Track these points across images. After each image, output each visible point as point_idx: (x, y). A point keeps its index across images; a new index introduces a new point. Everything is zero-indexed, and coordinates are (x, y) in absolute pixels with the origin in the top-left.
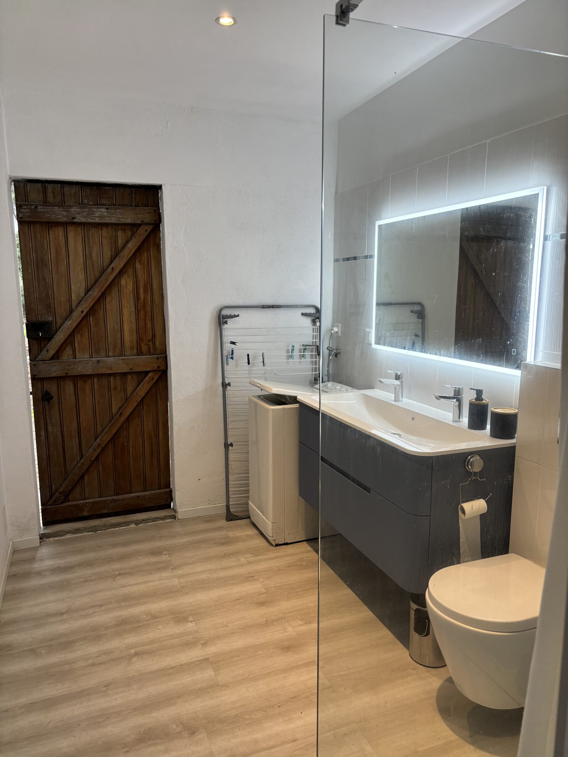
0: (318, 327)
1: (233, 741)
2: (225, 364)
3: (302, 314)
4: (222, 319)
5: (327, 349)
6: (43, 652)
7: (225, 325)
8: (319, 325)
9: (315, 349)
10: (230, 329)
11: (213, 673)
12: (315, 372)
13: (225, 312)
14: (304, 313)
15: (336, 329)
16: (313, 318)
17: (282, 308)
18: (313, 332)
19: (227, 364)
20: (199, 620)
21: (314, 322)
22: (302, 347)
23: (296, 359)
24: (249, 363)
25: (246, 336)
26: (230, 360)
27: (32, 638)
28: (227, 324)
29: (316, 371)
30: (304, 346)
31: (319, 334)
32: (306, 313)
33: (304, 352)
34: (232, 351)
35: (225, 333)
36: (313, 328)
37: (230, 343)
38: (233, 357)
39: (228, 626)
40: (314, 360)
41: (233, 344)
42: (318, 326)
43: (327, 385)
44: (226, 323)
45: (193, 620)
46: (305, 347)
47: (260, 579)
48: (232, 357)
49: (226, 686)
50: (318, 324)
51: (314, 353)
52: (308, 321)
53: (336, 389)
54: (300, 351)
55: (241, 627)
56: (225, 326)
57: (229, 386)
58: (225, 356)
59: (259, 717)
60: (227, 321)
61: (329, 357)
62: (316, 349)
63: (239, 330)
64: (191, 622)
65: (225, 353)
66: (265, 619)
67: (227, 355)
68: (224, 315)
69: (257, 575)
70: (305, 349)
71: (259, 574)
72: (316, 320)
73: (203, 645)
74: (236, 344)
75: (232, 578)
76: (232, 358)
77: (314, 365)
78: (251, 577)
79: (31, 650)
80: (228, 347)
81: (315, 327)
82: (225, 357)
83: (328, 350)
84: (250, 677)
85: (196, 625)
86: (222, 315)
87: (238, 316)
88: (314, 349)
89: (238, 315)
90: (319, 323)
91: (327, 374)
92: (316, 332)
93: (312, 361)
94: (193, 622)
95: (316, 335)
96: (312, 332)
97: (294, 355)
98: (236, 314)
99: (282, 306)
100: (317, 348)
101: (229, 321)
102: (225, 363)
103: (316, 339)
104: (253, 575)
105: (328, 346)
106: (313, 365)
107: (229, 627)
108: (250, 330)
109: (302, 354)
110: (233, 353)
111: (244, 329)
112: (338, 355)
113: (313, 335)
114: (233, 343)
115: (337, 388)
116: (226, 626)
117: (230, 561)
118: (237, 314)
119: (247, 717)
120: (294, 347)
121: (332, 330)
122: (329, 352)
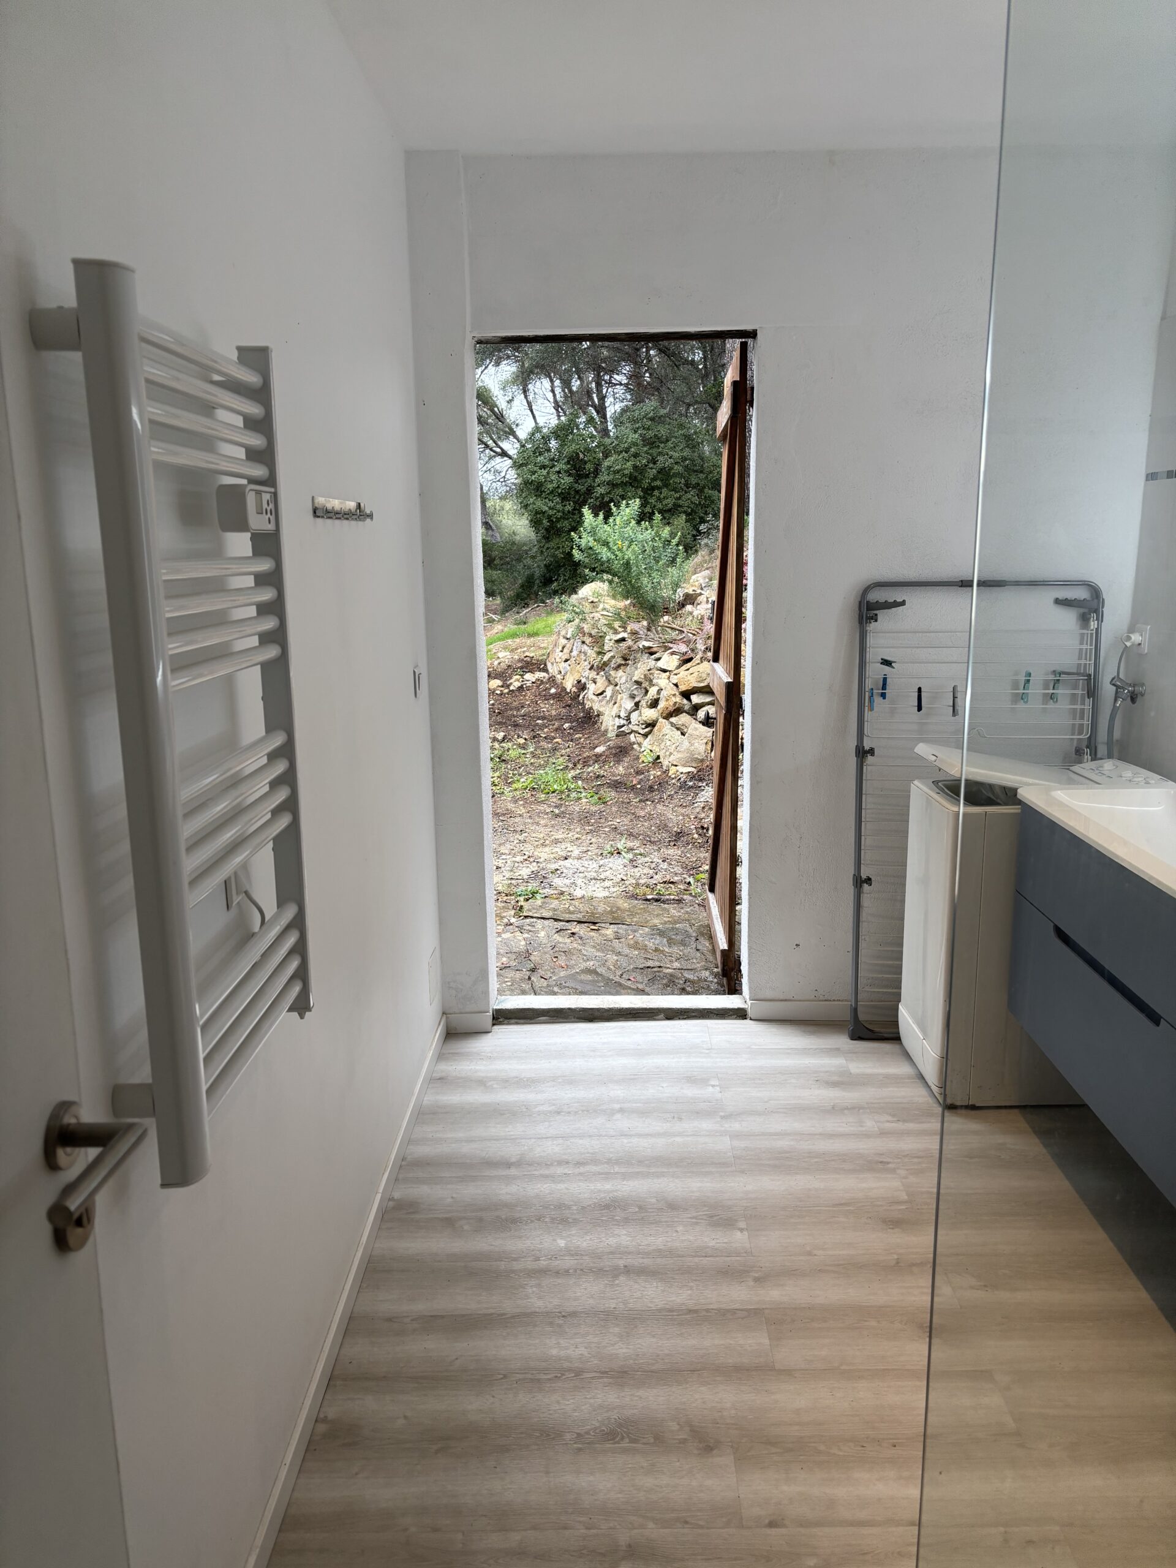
0: (1094, 632)
1: (785, 1488)
2: (866, 708)
3: (1058, 602)
4: (867, 610)
5: (1112, 683)
6: (466, 1227)
7: (873, 623)
8: (1096, 626)
9: (1083, 684)
10: (882, 633)
11: (767, 1341)
12: (1078, 735)
13: (875, 596)
14: (1060, 598)
15: (1136, 638)
16: (1082, 610)
17: (1006, 587)
18: (1081, 643)
19: (871, 709)
20: (758, 1230)
21: (1084, 619)
22: (1052, 677)
23: (1035, 703)
24: (920, 708)
25: (917, 648)
26: (878, 700)
27: (452, 1197)
28: (876, 621)
29: (1080, 733)
30: (1055, 675)
31: (1094, 647)
32: (1066, 599)
33: (1054, 688)
34: (885, 680)
35: (871, 640)
36: (1082, 635)
37: (881, 663)
38: (885, 693)
39: (815, 1255)
40: (1078, 707)
41: (887, 665)
42: (1093, 630)
43: (1102, 767)
44: (875, 618)
45: (745, 1227)
46: (1058, 676)
47: (899, 1171)
48: (882, 693)
49: (788, 1373)
50: (1093, 625)
51: (1080, 692)
52: (1068, 619)
53: (1121, 777)
54: (1046, 687)
55: (841, 1262)
56: (872, 626)
57: (872, 755)
58: (867, 690)
59: (846, 1454)
60: (876, 615)
61: (1116, 700)
62: (1086, 682)
63: (903, 634)
64: (741, 1230)
65: (869, 684)
66: (896, 1257)
67: (872, 689)
68: (872, 601)
69: (896, 1161)
70: (1058, 680)
71: (899, 1160)
72: (1088, 616)
73: (756, 1282)
74: (893, 664)
75: (840, 1158)
76: (883, 696)
77: (1078, 718)
78: (881, 1162)
79: (447, 1219)
80: (875, 671)
81: (1085, 631)
82: (867, 693)
83: (1114, 685)
84: (843, 1367)
85: (749, 1238)
86: (868, 602)
87: (903, 603)
88: (1081, 681)
89: (904, 601)
90: (1096, 622)
91: (1106, 741)
92: (1087, 644)
93: (1074, 708)
94: (746, 1233)
95: (1087, 649)
96: (1078, 642)
97: (1030, 695)
98: (899, 600)
99: (1008, 583)
100: (1087, 679)
101: (882, 614)
102: (867, 704)
103: (1086, 659)
104: (885, 1160)
105: (1113, 676)
106: (1074, 718)
107: (816, 1257)
108: (928, 634)
109: (1051, 691)
110: (886, 684)
111: (915, 632)
112: (1138, 699)
113: (1081, 650)
114: (887, 663)
115: (1123, 775)
116: (809, 1254)
117: (842, 1122)
118: (901, 600)
119: (822, 1447)
120: (1030, 676)
121: (1129, 638)
122: (1117, 690)
